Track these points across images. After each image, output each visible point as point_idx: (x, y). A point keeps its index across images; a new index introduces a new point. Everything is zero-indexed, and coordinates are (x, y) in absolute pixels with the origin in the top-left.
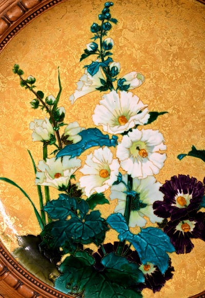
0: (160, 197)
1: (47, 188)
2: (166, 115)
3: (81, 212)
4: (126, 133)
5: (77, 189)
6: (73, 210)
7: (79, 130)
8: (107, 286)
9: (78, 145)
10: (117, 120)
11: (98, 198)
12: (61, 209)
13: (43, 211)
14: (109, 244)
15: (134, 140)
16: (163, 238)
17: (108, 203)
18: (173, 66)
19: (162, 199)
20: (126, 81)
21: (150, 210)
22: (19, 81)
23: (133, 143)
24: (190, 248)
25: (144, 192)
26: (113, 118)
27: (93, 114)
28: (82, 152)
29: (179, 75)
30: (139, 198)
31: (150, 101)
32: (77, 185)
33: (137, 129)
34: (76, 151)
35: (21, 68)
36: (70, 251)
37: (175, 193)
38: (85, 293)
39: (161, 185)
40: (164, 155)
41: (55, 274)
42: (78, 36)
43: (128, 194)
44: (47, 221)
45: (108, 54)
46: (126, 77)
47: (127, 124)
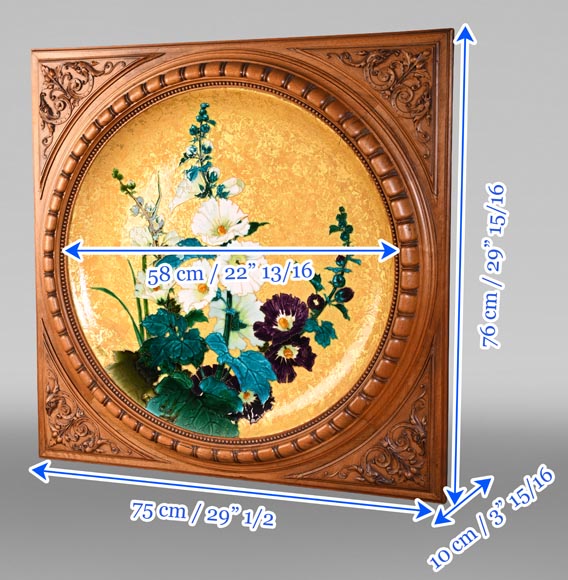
0: (261, 317)
1: (146, 301)
2: (266, 226)
3: (179, 330)
4: (225, 244)
5: (176, 305)
6: (171, 327)
8: (204, 413)
10: (216, 230)
11: (197, 315)
12: (160, 325)
13: (141, 326)
14: (208, 367)
16: (265, 364)
17: (207, 321)
18: (274, 172)
19: (263, 320)
20: (225, 188)
21: (250, 332)
22: (119, 186)
24: (292, 376)
25: (244, 311)
26: (212, 228)
27: (192, 222)
29: (281, 182)
30: (239, 317)
31: (251, 211)
32: (175, 300)
33: (236, 241)
35: (120, 173)
36: (168, 372)
37: (277, 314)
38: (179, 418)
39: (262, 304)
41: (150, 395)
42: (178, 139)
43: (228, 312)
44: (146, 338)
45: (207, 158)
46: (225, 183)
47: (226, 235)
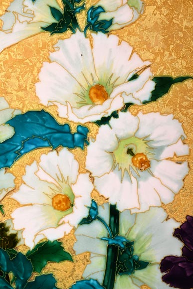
3: (17, 277)
4: (105, 121)
5: (9, 233)
7: (9, 115)
9: (6, 146)
10: (86, 94)
11: (50, 251)
15: (121, 134)
17: (71, 260)
19: (178, 253)
20: (104, 11)
21: (154, 275)
23: (119, 140)
25: (142, 239)
26: (78, 90)
27: (36, 81)
28: (16, 159)
30: (133, 250)
31: (156, 55)
32: (7, 225)
33: (128, 113)
34: (3, 157)
39: (178, 226)
40: (185, 165)
43: (111, 242)
46: (104, 3)
47: (107, 102)
